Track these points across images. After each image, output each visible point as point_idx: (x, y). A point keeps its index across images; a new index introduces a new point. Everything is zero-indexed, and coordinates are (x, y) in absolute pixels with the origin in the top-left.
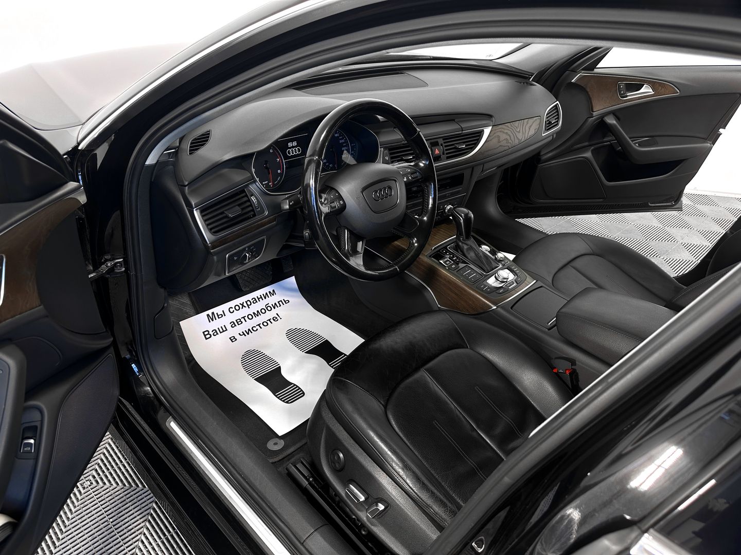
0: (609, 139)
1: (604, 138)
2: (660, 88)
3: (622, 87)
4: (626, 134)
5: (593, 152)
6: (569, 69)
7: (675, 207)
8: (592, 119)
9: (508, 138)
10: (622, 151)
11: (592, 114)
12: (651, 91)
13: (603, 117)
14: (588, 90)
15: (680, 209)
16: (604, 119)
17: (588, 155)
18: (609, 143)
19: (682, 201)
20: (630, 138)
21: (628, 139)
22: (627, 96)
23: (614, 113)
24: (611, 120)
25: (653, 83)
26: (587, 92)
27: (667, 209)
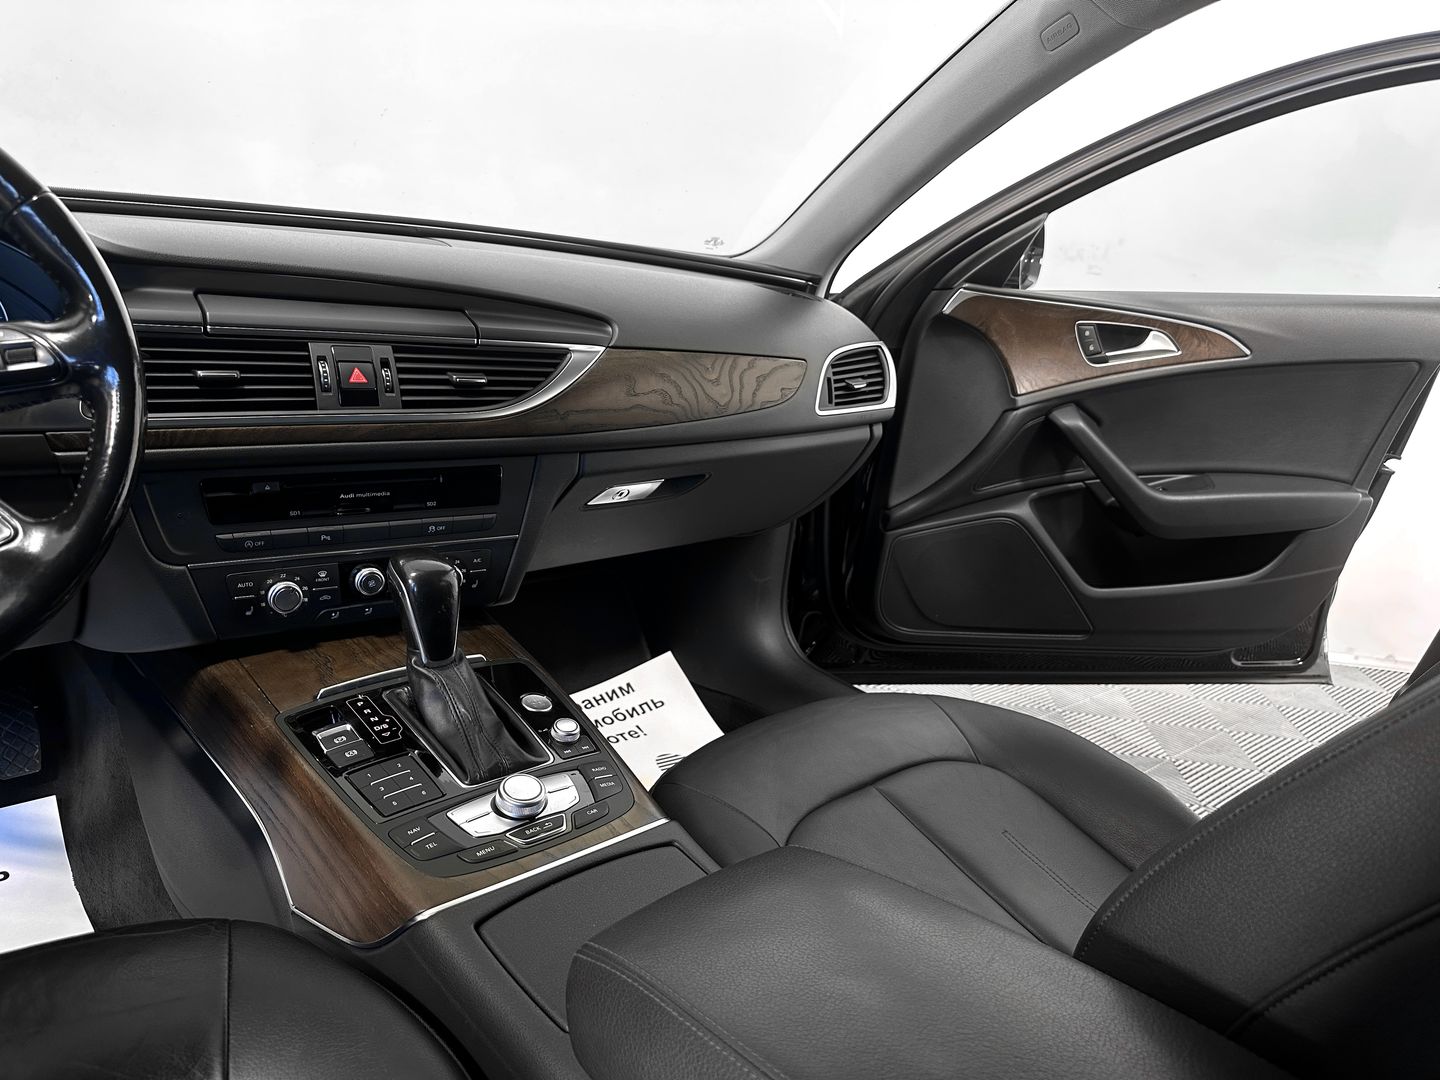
0: (1077, 476)
1: (1064, 470)
2: (1196, 342)
3: (1087, 333)
4: (1123, 461)
5: (1036, 504)
6: (938, 286)
7: (1309, 672)
8: (1015, 412)
9: (672, 391)
10: (1117, 505)
11: (1014, 401)
12: (1174, 348)
13: (1050, 410)
14: (995, 338)
15: (1324, 678)
16: (1051, 416)
17: (1023, 510)
18: (1081, 484)
19: (1326, 657)
20: (1138, 474)
21: (1133, 477)
22: (1105, 360)
23: (1079, 401)
24: (1071, 420)
25: (1173, 331)
26: (993, 345)
27: (1285, 677)
